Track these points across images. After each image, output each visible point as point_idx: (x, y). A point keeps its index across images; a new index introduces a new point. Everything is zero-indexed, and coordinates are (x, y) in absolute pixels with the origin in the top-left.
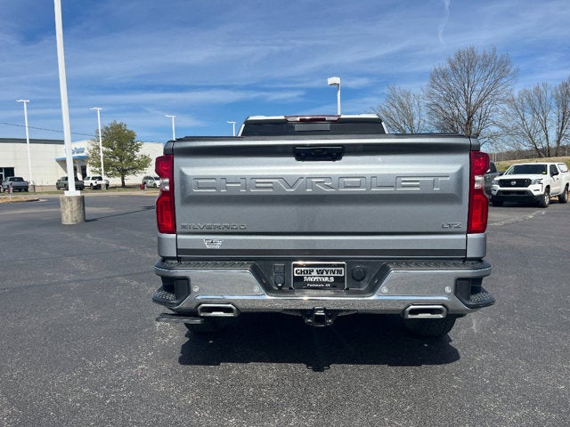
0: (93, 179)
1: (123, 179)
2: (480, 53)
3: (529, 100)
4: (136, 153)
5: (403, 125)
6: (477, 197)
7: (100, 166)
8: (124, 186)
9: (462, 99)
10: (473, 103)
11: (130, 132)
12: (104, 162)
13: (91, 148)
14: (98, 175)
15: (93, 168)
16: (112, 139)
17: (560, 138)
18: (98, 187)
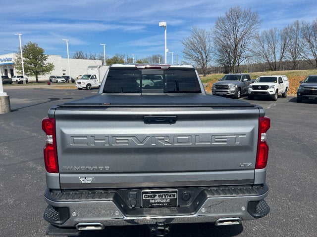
0: (18, 77)
1: (37, 78)
2: (242, 10)
3: (267, 37)
4: (44, 62)
5: (200, 49)
6: (262, 145)
7: (22, 69)
8: (37, 81)
9: (232, 36)
10: (238, 38)
11: (40, 49)
12: (24, 67)
13: (16, 58)
14: (21, 75)
15: (18, 71)
16: (29, 53)
17: (281, 59)
18: (21, 82)
